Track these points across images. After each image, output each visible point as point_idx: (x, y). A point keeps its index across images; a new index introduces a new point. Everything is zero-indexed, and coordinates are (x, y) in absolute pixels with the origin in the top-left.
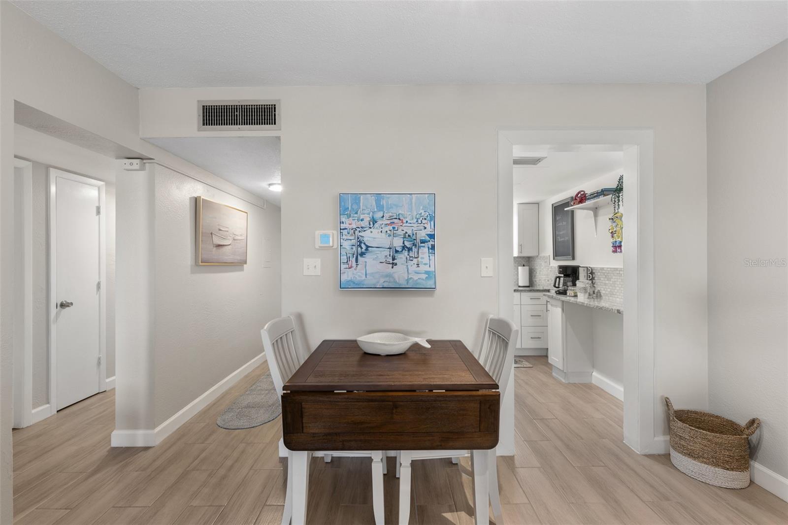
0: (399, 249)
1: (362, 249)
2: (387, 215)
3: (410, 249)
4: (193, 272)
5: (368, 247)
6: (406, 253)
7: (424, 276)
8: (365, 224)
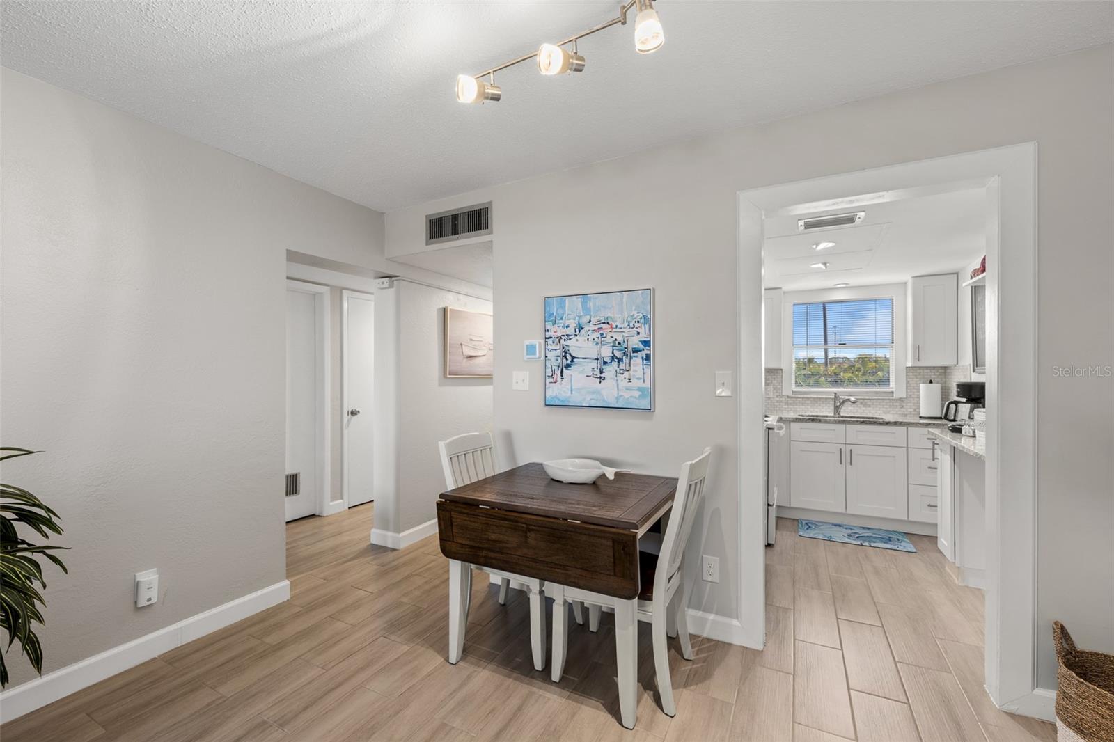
0: (608, 360)
1: (568, 360)
2: (594, 320)
4: (440, 385)
5: (573, 358)
8: (571, 331)
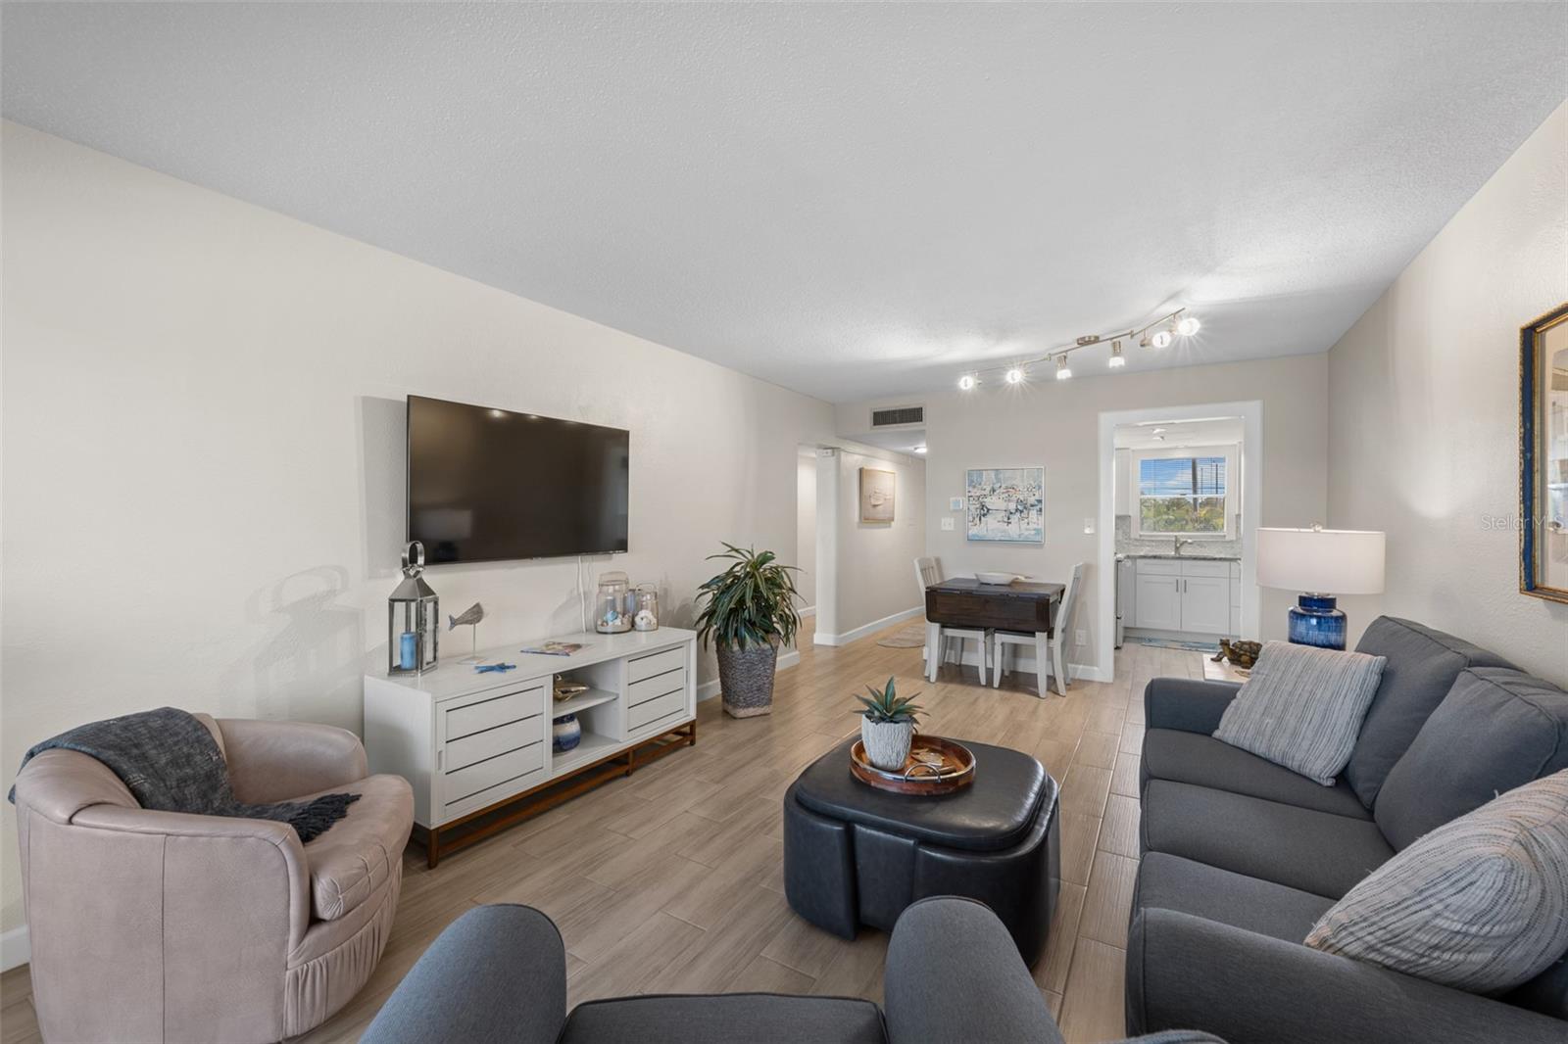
0: (1013, 511)
1: (984, 511)
2: (1003, 486)
3: (1021, 512)
4: (859, 527)
5: (988, 510)
6: (1018, 514)
7: (1033, 532)
8: (987, 492)
